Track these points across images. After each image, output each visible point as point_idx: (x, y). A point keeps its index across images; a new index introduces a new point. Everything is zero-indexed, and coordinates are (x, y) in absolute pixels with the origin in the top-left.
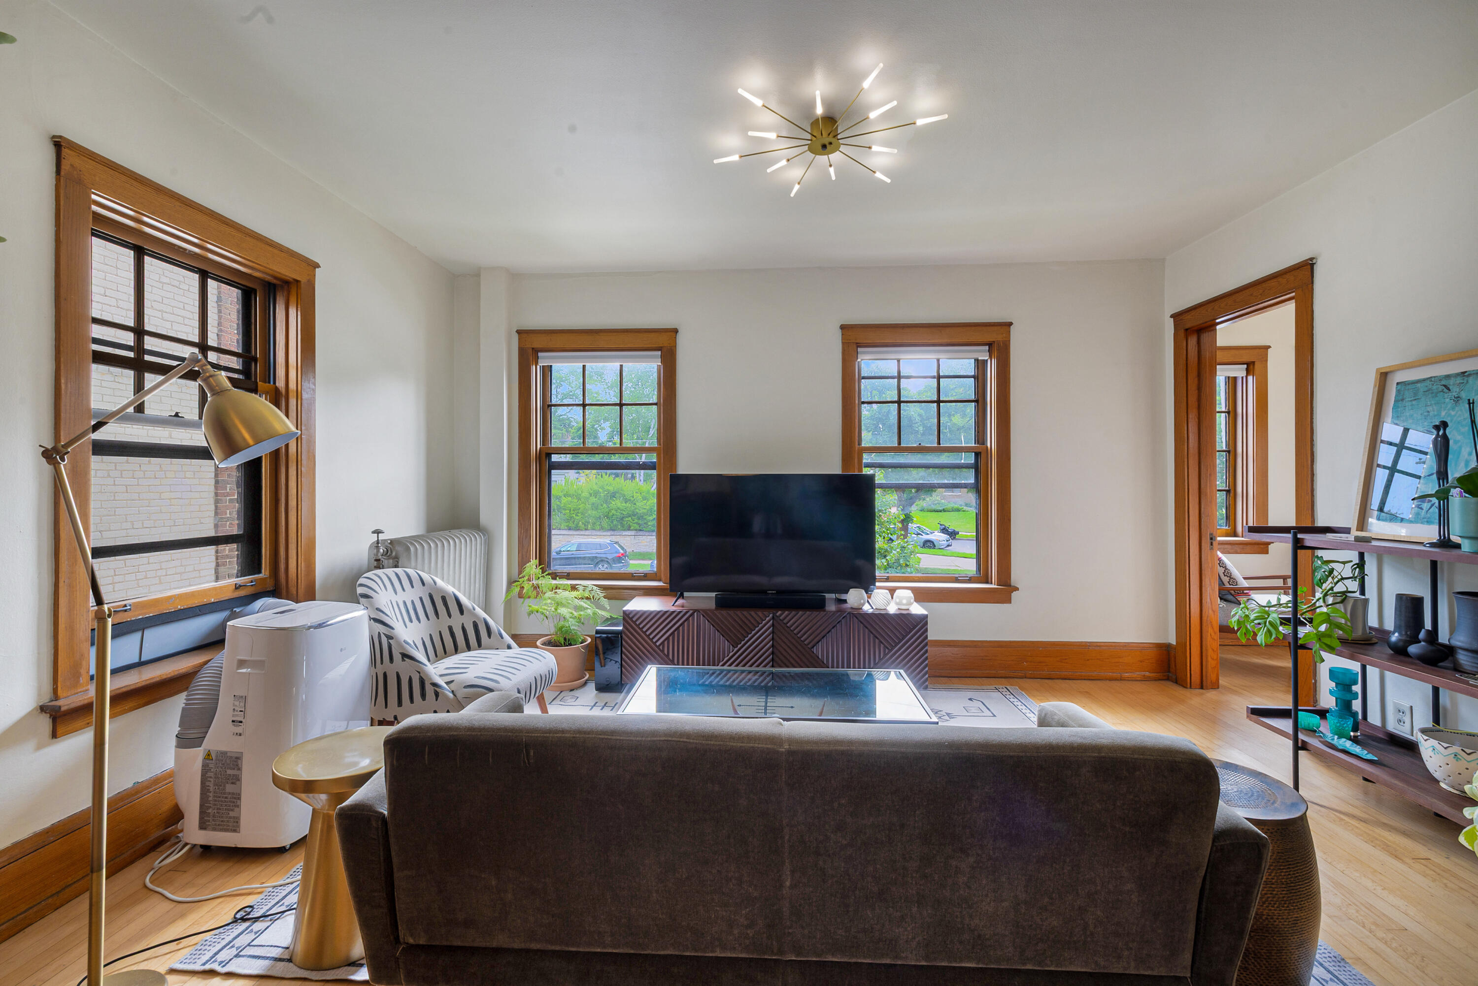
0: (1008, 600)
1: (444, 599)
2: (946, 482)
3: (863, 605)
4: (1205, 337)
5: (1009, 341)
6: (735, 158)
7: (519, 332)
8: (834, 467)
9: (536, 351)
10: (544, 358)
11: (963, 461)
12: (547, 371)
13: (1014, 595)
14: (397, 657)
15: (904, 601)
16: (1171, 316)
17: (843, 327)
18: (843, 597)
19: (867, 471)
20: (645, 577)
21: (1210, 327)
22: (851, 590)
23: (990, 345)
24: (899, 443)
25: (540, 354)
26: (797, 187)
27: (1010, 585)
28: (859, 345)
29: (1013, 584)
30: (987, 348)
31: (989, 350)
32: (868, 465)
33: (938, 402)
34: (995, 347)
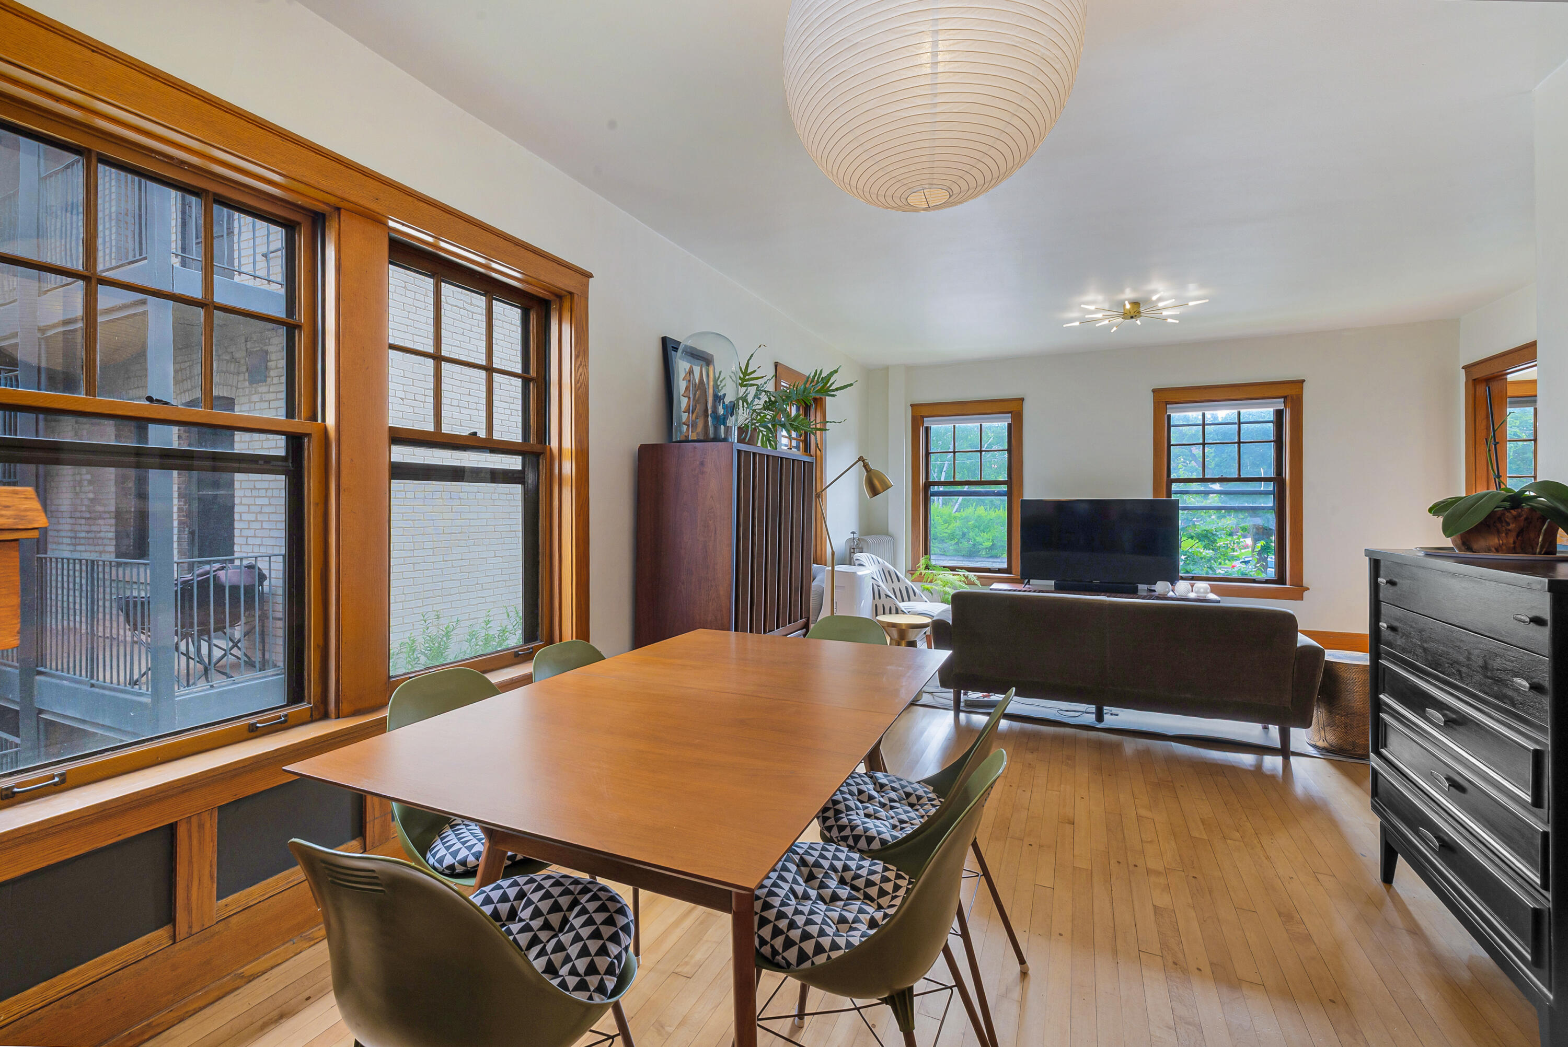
0: (1301, 598)
1: (889, 572)
2: (1246, 505)
3: (1168, 592)
4: (1495, 386)
5: (1302, 394)
6: (1077, 324)
7: (912, 405)
8: (1146, 493)
9: (923, 417)
10: (928, 421)
11: (1262, 489)
12: (927, 430)
13: (1305, 593)
14: (883, 596)
15: (1202, 590)
16: (1463, 368)
17: (1154, 391)
18: (1153, 588)
19: (1174, 497)
20: (1000, 571)
21: (1500, 377)
22: (1158, 582)
23: (1285, 398)
24: (1204, 475)
25: (925, 419)
26: (1115, 329)
27: (1302, 586)
28: (1167, 403)
29: (1304, 585)
30: (1283, 399)
31: (1284, 402)
32: (1177, 493)
33: (1239, 443)
34: (1289, 398)
